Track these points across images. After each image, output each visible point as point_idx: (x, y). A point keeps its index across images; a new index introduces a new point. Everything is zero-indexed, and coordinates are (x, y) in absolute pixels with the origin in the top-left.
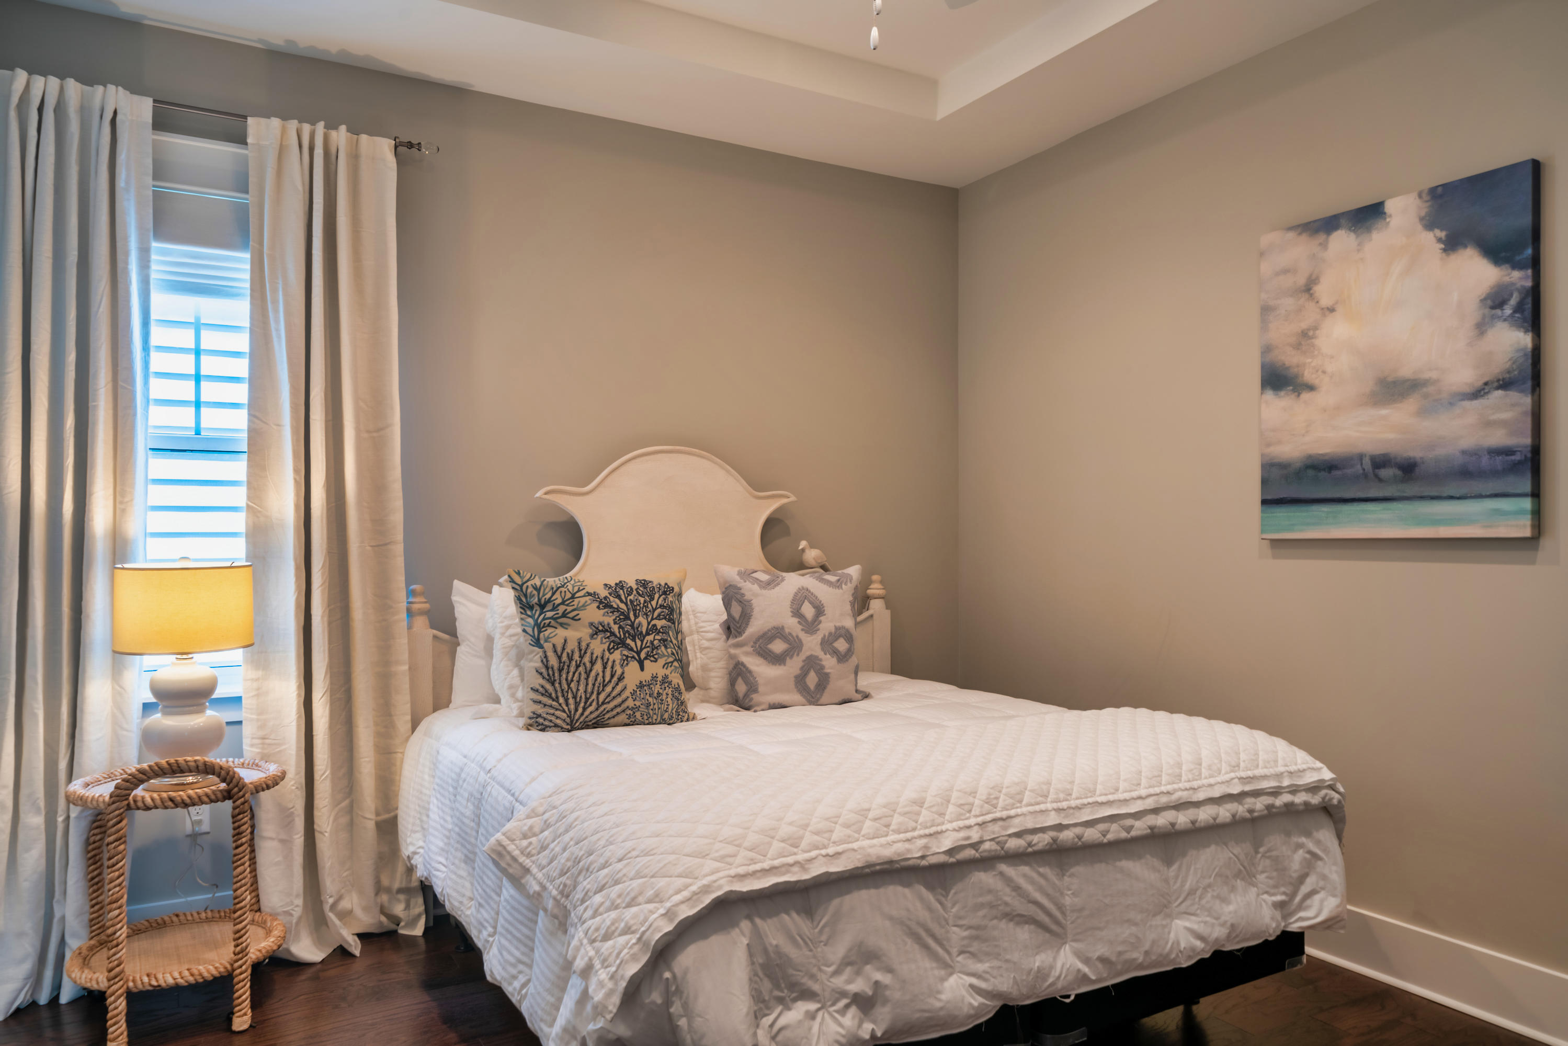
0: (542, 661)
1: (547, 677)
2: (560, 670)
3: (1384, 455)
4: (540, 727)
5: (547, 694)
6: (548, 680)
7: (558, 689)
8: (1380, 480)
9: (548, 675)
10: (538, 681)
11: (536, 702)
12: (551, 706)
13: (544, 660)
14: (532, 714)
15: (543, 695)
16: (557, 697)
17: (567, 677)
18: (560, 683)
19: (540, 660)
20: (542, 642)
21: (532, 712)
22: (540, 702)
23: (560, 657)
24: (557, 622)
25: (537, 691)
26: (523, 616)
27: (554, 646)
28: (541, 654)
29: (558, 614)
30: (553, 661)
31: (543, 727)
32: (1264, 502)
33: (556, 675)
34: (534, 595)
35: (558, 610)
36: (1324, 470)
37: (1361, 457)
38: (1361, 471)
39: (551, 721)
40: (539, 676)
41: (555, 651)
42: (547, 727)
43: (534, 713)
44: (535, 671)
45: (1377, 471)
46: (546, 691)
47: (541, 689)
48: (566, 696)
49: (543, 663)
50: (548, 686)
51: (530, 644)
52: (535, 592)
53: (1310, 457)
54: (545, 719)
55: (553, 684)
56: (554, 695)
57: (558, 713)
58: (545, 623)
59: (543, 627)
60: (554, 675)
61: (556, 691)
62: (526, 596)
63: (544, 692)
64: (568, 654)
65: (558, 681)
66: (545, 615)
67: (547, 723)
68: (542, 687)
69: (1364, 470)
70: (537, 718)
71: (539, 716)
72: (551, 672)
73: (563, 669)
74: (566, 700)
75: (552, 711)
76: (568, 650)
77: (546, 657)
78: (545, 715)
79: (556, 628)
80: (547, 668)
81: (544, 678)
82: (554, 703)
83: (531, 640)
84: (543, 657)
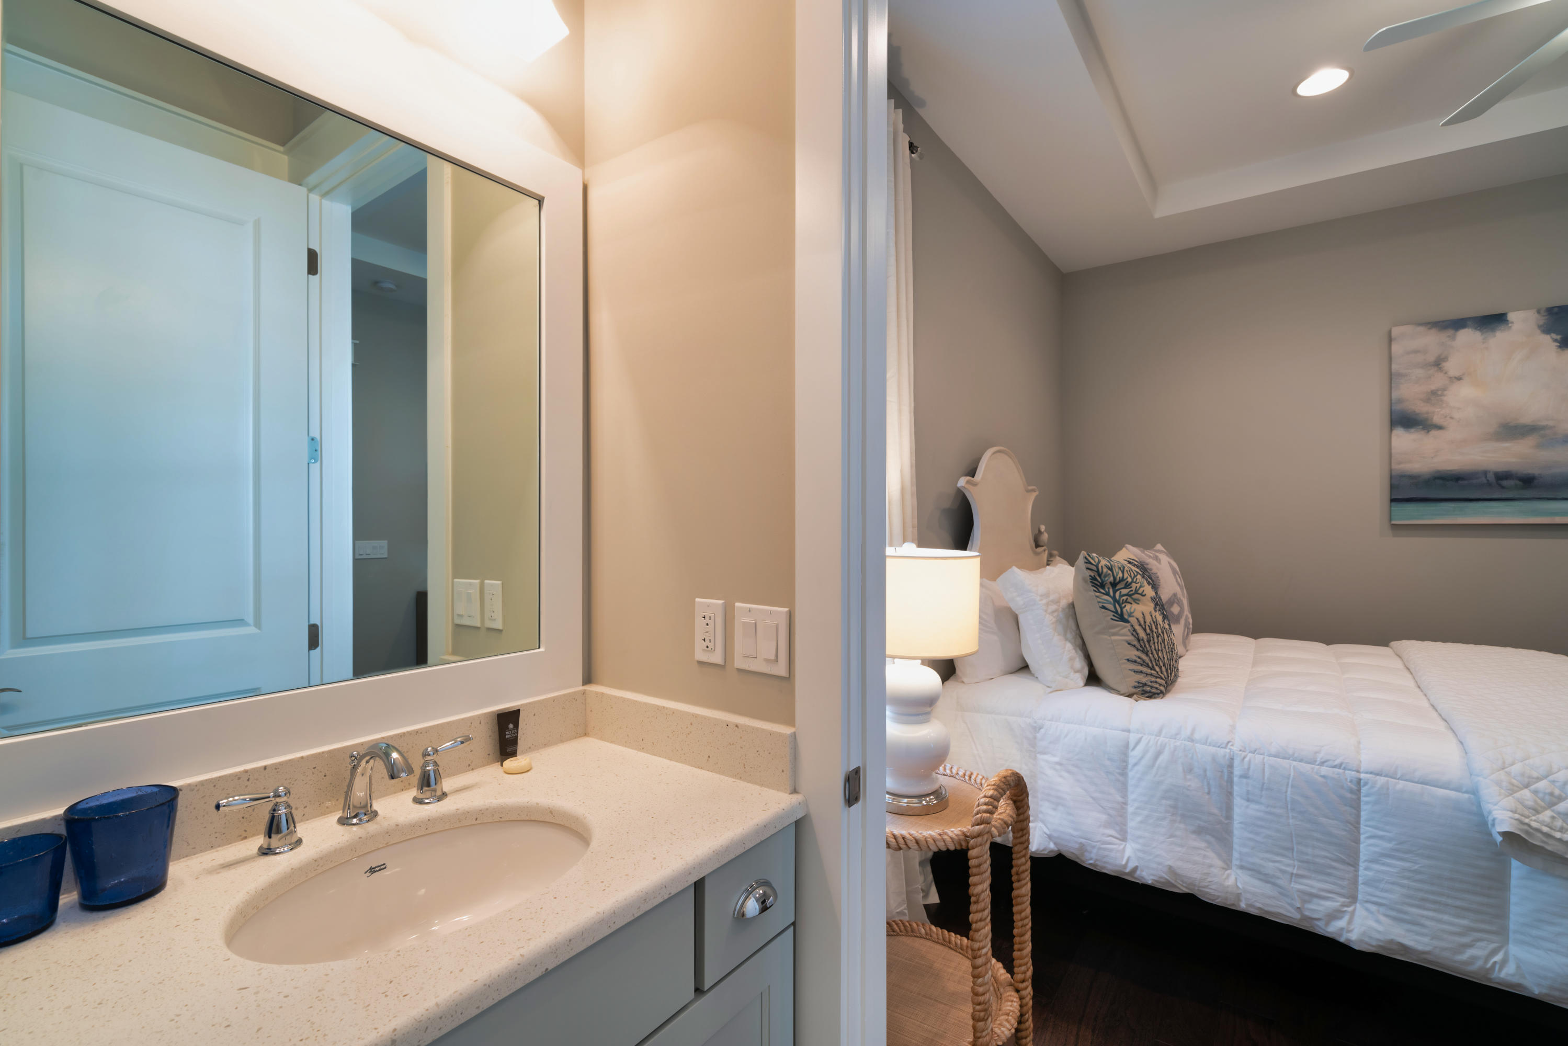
0: (1132, 634)
1: (1141, 649)
2: (1149, 641)
3: (1506, 472)
4: (1147, 695)
5: (1144, 664)
6: (1142, 651)
7: (1152, 658)
8: (1503, 487)
9: (1141, 646)
10: (1134, 653)
11: (1137, 672)
12: (1151, 675)
13: (1134, 633)
14: (1137, 684)
15: (1142, 665)
16: (1153, 666)
17: (1155, 647)
18: (1152, 654)
19: (1129, 634)
20: (1126, 617)
21: (1136, 682)
22: (1141, 672)
23: (1145, 630)
24: (1132, 598)
25: (1135, 662)
26: (1098, 594)
27: (1137, 619)
28: (1130, 628)
29: (1132, 591)
30: (1142, 634)
31: (1150, 694)
32: (1393, 500)
33: (1147, 646)
34: (1109, 574)
35: (1131, 587)
36: (1452, 480)
37: (1485, 473)
38: (1486, 482)
39: (1157, 688)
40: (1133, 648)
41: (1140, 625)
42: (1155, 694)
43: (1139, 683)
44: (1127, 644)
45: (1500, 481)
46: (1144, 662)
47: (1139, 660)
48: (1158, 664)
49: (1135, 636)
50: (1144, 657)
51: (1112, 619)
52: (1110, 572)
53: (1438, 472)
54: (1152, 687)
55: (1147, 655)
56: (1150, 665)
57: (1158, 680)
58: (1123, 600)
59: (1123, 603)
60: (1145, 646)
61: (1151, 661)
62: (1100, 575)
63: (1142, 662)
64: (1149, 626)
65: (1150, 652)
66: (1121, 592)
67: (1154, 690)
68: (1139, 658)
69: (1488, 480)
70: (1143, 686)
71: (1145, 685)
72: (1143, 644)
73: (1150, 640)
74: (1160, 668)
75: (1153, 679)
76: (1148, 623)
77: (1135, 630)
78: (1150, 684)
79: (1131, 604)
80: (1139, 640)
81: (1138, 650)
82: (1153, 672)
83: (1114, 616)
84: (1131, 630)
